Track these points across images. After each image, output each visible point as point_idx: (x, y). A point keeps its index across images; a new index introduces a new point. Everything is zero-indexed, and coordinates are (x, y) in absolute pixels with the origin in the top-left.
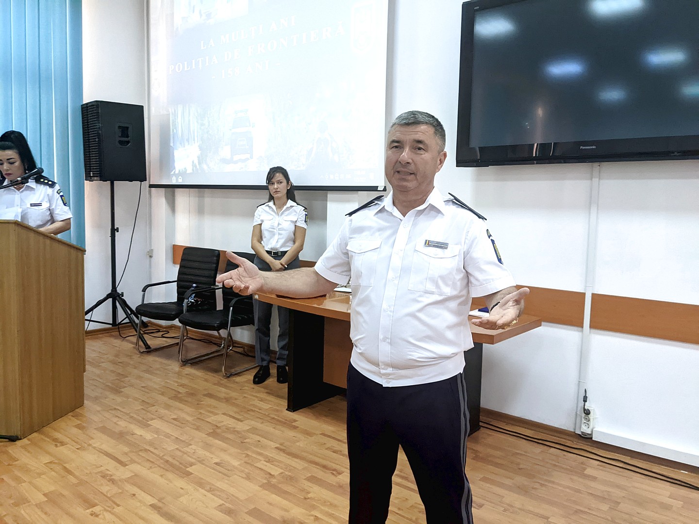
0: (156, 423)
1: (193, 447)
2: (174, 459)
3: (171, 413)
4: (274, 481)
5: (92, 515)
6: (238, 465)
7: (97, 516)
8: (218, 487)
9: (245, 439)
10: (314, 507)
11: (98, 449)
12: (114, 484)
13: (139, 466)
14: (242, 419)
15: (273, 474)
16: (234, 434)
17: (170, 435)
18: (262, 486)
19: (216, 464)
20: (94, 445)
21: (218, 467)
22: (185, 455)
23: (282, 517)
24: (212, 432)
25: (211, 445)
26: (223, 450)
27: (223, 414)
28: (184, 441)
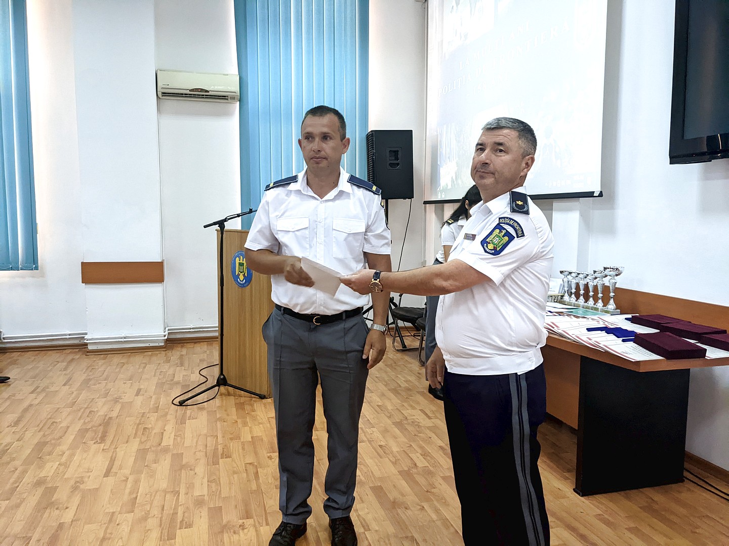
1: (374, 429)
3: (380, 401)
4: (414, 471)
5: (268, 457)
6: (397, 452)
7: (271, 459)
8: (366, 463)
9: (420, 433)
10: (428, 500)
15: (417, 465)
16: (415, 427)
17: (365, 417)
18: (401, 473)
19: (381, 446)
21: (380, 451)
23: (395, 499)
24: (399, 422)
25: (388, 431)
26: (395, 438)
27: (420, 410)
28: (370, 423)
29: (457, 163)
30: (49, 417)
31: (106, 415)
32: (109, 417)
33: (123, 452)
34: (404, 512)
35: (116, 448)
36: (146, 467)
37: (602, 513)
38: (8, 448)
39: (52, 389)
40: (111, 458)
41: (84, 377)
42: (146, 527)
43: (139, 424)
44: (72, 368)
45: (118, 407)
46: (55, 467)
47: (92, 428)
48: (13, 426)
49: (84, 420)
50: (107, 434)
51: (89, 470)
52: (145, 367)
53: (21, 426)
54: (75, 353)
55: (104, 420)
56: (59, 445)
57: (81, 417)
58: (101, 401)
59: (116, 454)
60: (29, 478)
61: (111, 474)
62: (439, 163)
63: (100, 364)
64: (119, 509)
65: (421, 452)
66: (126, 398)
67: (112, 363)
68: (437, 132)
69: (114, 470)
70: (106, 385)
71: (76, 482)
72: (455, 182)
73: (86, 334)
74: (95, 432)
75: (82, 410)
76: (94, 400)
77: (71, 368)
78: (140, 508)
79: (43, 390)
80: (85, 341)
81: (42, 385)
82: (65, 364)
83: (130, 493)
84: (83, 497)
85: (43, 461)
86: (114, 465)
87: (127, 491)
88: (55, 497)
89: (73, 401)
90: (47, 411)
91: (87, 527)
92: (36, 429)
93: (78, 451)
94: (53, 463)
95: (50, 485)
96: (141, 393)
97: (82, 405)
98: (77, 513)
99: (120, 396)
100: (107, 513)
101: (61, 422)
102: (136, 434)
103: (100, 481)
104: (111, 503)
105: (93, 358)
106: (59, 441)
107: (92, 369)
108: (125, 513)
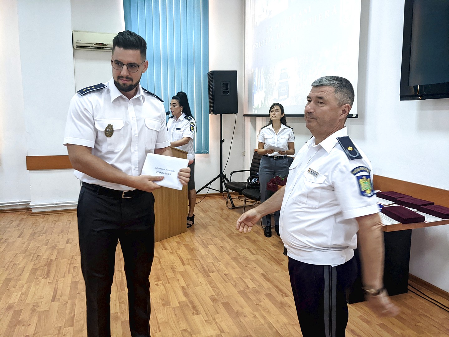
0: (211, 247)
1: (220, 263)
2: (207, 267)
3: (222, 244)
4: (247, 291)
5: (156, 284)
6: (236, 278)
7: (158, 286)
8: (217, 286)
9: (249, 265)
10: (258, 310)
11: (178, 255)
12: (174, 272)
13: (190, 267)
14: (255, 254)
15: (249, 286)
16: (245, 261)
17: (213, 255)
18: (240, 292)
19: (225, 274)
20: (178, 253)
21: (225, 277)
22: (214, 267)
23: (238, 310)
24: (234, 258)
25: (229, 264)
26: (233, 268)
27: (247, 249)
28: (218, 259)
29: (265, 92)
30: (11, 261)
31: (48, 259)
32: (51, 260)
33: (62, 284)
34: (244, 319)
35: (58, 281)
37: (362, 315)
39: (11, 240)
40: (55, 287)
41: (31, 231)
43: (70, 264)
45: (55, 252)
46: (18, 296)
47: (40, 267)
49: (33, 263)
50: (50, 272)
51: (41, 298)
52: (70, 224)
54: (24, 214)
55: (47, 262)
56: (20, 280)
57: (32, 260)
58: (44, 249)
59: (58, 286)
61: (56, 300)
62: (253, 91)
64: (64, 324)
65: (250, 277)
66: (60, 246)
67: (48, 221)
68: (252, 72)
69: (57, 297)
70: (46, 237)
71: (34, 306)
72: (264, 104)
73: (30, 202)
74: (43, 270)
75: (32, 255)
76: (39, 247)
77: (22, 225)
78: (77, 323)
79: (5, 241)
80: (30, 207)
81: (4, 238)
82: (17, 222)
83: (70, 313)
84: (39, 317)
85: (10, 292)
86: (57, 294)
87: (68, 311)
88: (21, 317)
89: (26, 249)
90: (9, 257)
92: (4, 268)
93: (33, 284)
94: (17, 293)
95: (17, 309)
96: (70, 242)
97: (32, 252)
98: (37, 328)
99: (56, 245)
100: (56, 327)
101: (19, 264)
102: (69, 271)
103: (50, 305)
104: (58, 320)
105: (36, 218)
106: (19, 277)
107: (36, 225)
108: (68, 327)
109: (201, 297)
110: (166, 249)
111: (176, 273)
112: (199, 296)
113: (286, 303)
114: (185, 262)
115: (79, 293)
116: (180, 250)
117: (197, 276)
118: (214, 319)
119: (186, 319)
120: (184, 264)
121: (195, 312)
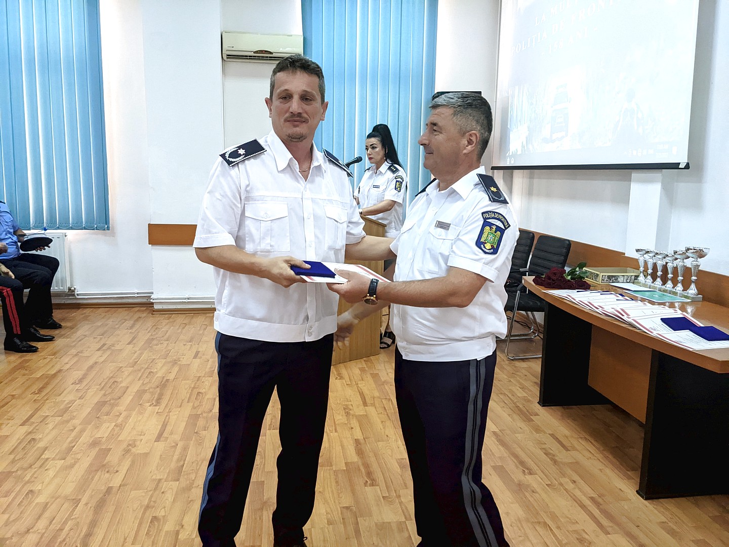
11: (359, 389)
12: (347, 416)
13: (374, 409)
20: (359, 385)
29: (528, 127)
30: (111, 376)
31: (164, 377)
32: (167, 380)
33: (176, 417)
35: (170, 412)
36: (195, 434)
37: (667, 520)
38: (70, 405)
39: (117, 347)
40: (164, 422)
41: (147, 336)
42: (189, 497)
43: (194, 388)
44: (138, 327)
45: (176, 369)
46: (110, 429)
47: (149, 389)
48: (77, 384)
49: (141, 382)
50: (163, 397)
51: (142, 434)
52: (205, 329)
53: (85, 383)
54: (143, 311)
55: (162, 382)
56: (117, 405)
57: (141, 377)
58: (161, 363)
59: (169, 419)
60: (85, 438)
61: (162, 439)
62: (509, 127)
63: (164, 324)
64: (166, 476)
66: (184, 361)
67: (175, 323)
68: (508, 94)
69: (165, 435)
70: (167, 346)
71: (129, 445)
72: (526, 148)
73: (152, 293)
74: (153, 394)
75: (143, 370)
76: (154, 360)
77: (136, 327)
78: (185, 477)
79: (109, 348)
80: (151, 301)
81: (109, 342)
82: (132, 322)
83: (178, 460)
84: (133, 463)
85: (100, 421)
86: (166, 431)
87: (176, 457)
88: (108, 459)
89: (135, 361)
90: (110, 370)
91: (134, 493)
92: (98, 387)
93: (134, 413)
94: (109, 424)
95: (104, 447)
96: (199, 355)
97: (142, 366)
98: (126, 478)
99: (179, 358)
100: (154, 480)
101: (121, 382)
102: (189, 398)
103: (151, 445)
104: (159, 469)
105: (158, 317)
106: (117, 402)
107: (156, 329)
108: (171, 481)
109: (383, 458)
110: (341, 378)
111: (351, 417)
112: (381, 457)
113: (528, 486)
114: (367, 400)
115: (197, 433)
116: (364, 382)
117: (383, 425)
118: (399, 497)
119: (353, 492)
120: (365, 404)
121: (369, 482)
